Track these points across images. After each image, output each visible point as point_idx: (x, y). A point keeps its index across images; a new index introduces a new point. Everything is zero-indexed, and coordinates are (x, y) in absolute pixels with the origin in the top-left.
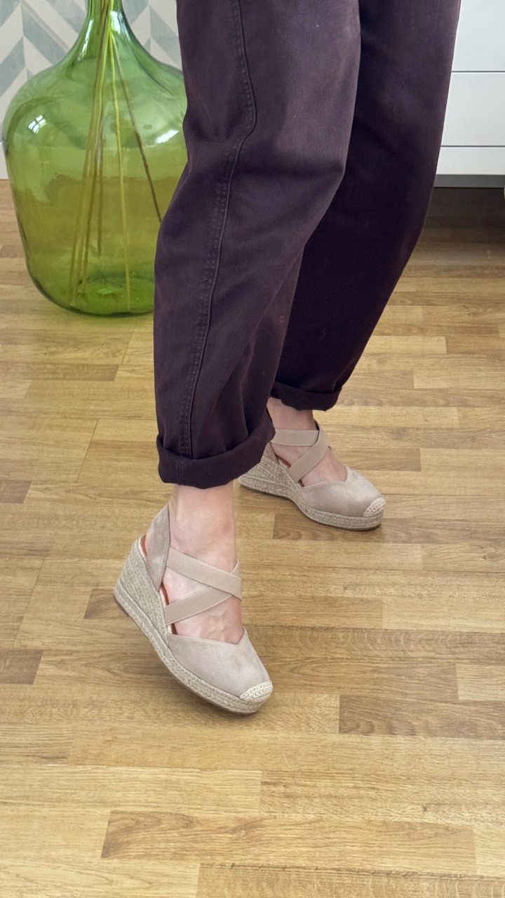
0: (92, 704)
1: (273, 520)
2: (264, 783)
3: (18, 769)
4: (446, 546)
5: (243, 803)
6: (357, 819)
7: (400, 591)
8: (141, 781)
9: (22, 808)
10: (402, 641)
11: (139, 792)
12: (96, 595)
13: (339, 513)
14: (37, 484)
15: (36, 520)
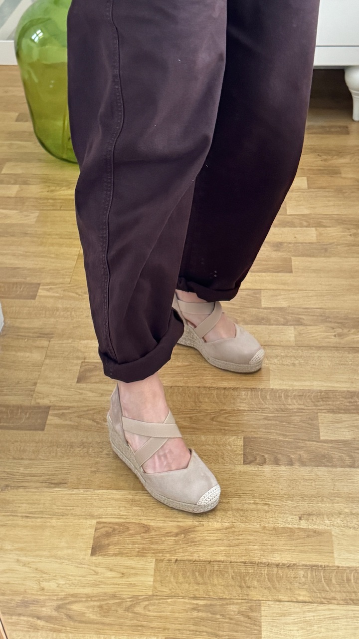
0: (83, 444)
3: (36, 492)
4: (310, 328)
6: (256, 526)
7: (281, 361)
8: (115, 500)
9: (39, 520)
10: (283, 397)
11: (115, 508)
12: (84, 366)
13: (232, 362)
14: (44, 285)
15: (44, 312)
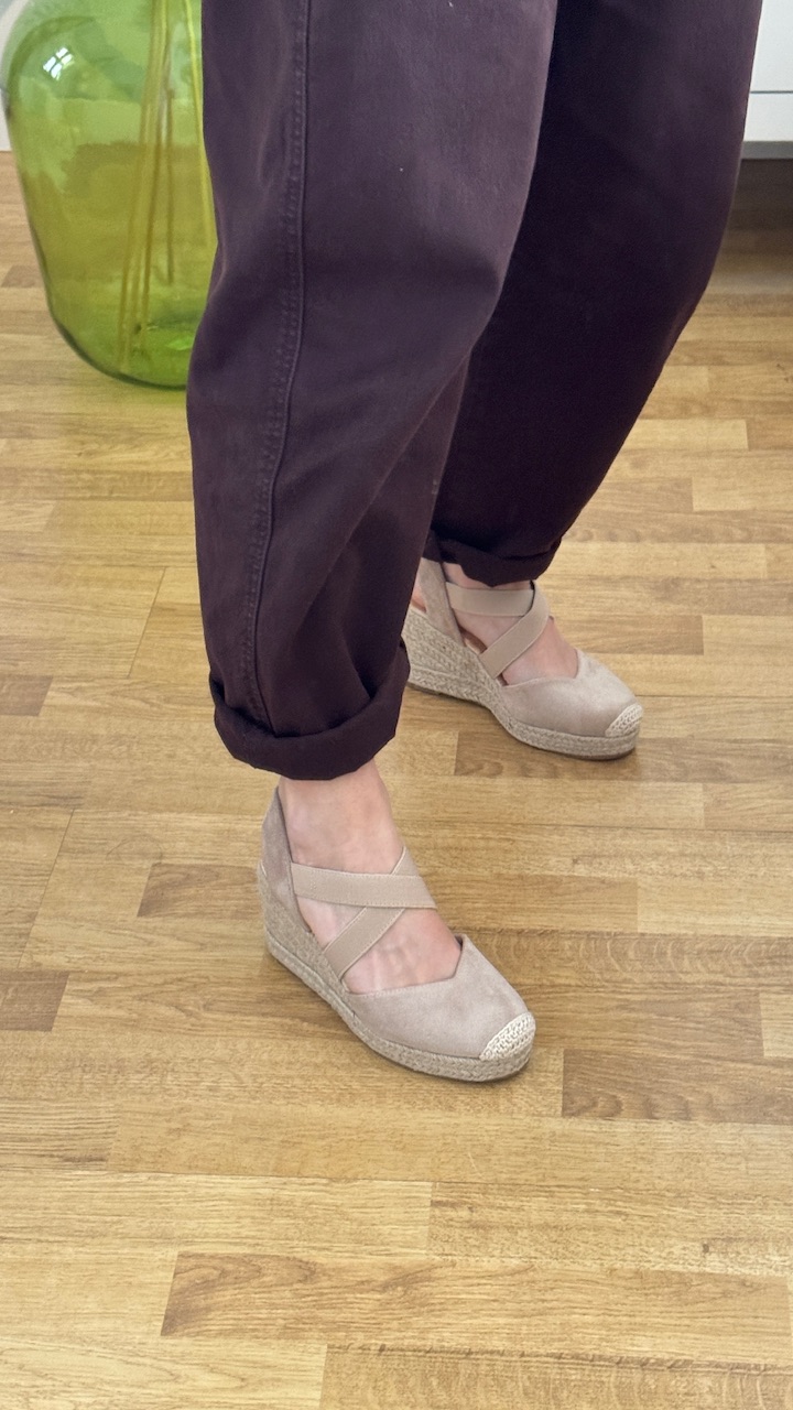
0: (149, 1065)
1: (455, 742)
2: (435, 1204)
3: (25, 1179)
4: (744, 787)
5: (400, 1239)
6: (591, 1266)
7: (667, 867)
8: (230, 1200)
9: (30, 1247)
10: (669, 955)
11: (226, 1220)
12: (158, 875)
13: (566, 731)
14: (62, 681)
15: (60, 745)
